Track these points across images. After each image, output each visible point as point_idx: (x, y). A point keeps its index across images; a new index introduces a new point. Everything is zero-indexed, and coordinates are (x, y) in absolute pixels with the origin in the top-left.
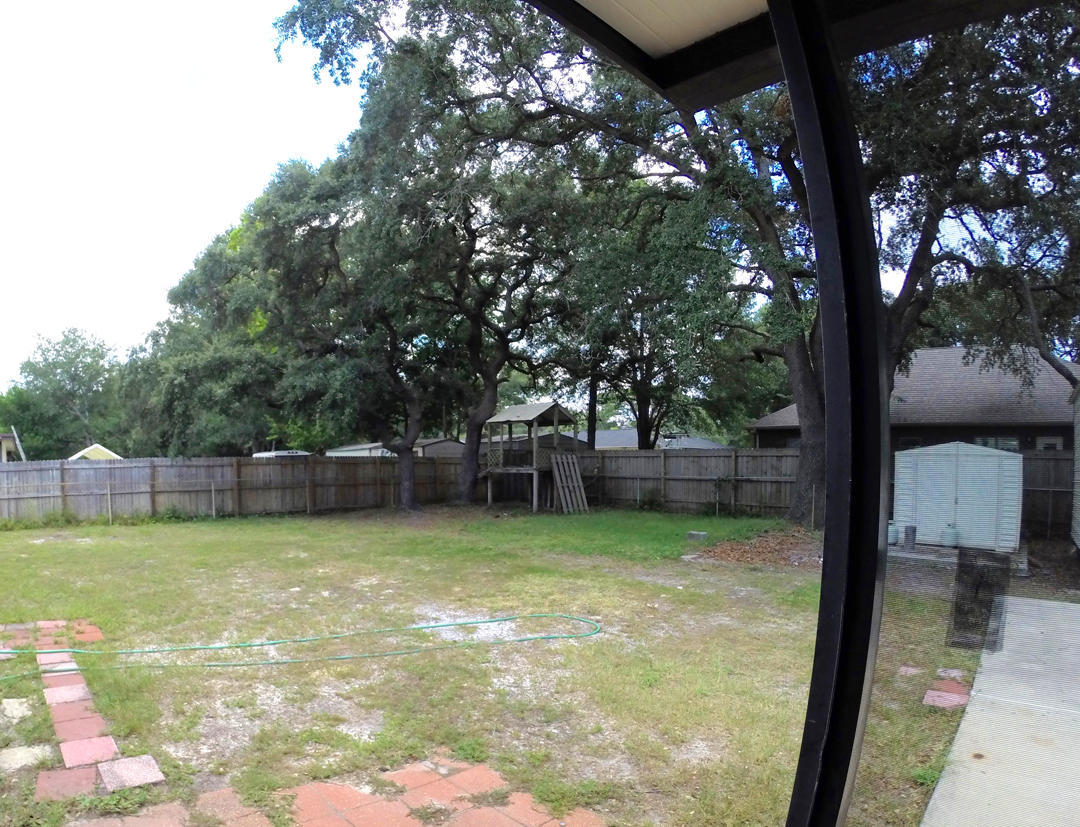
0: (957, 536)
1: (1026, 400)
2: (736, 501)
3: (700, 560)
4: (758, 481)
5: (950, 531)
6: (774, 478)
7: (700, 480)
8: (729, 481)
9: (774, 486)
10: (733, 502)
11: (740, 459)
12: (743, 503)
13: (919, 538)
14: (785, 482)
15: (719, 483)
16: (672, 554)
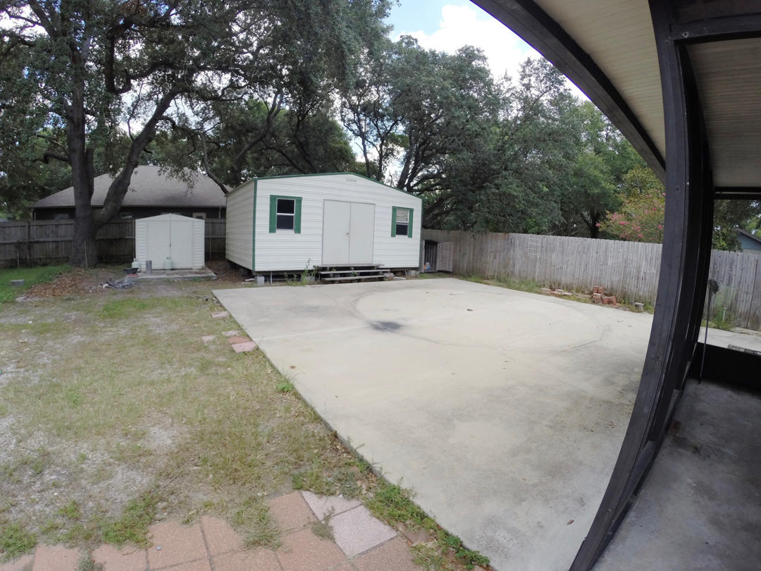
0: (172, 263)
1: (189, 195)
2: (30, 256)
3: (29, 300)
4: (44, 242)
5: (168, 261)
6: (54, 239)
7: (6, 244)
8: (25, 243)
9: (54, 244)
10: (28, 257)
11: (31, 227)
12: (35, 257)
13: (154, 267)
14: (62, 241)
15: (18, 245)
16: (8, 298)
